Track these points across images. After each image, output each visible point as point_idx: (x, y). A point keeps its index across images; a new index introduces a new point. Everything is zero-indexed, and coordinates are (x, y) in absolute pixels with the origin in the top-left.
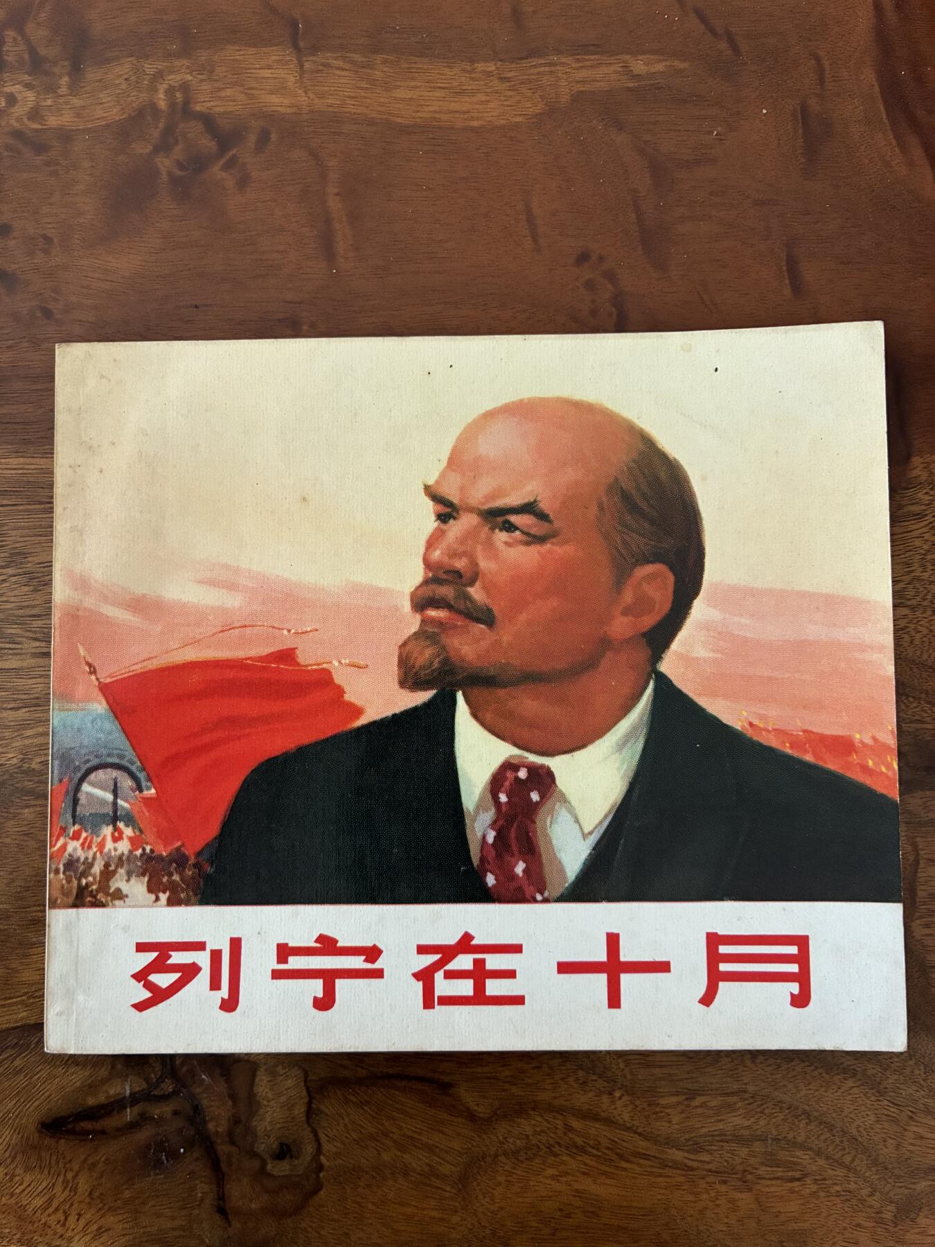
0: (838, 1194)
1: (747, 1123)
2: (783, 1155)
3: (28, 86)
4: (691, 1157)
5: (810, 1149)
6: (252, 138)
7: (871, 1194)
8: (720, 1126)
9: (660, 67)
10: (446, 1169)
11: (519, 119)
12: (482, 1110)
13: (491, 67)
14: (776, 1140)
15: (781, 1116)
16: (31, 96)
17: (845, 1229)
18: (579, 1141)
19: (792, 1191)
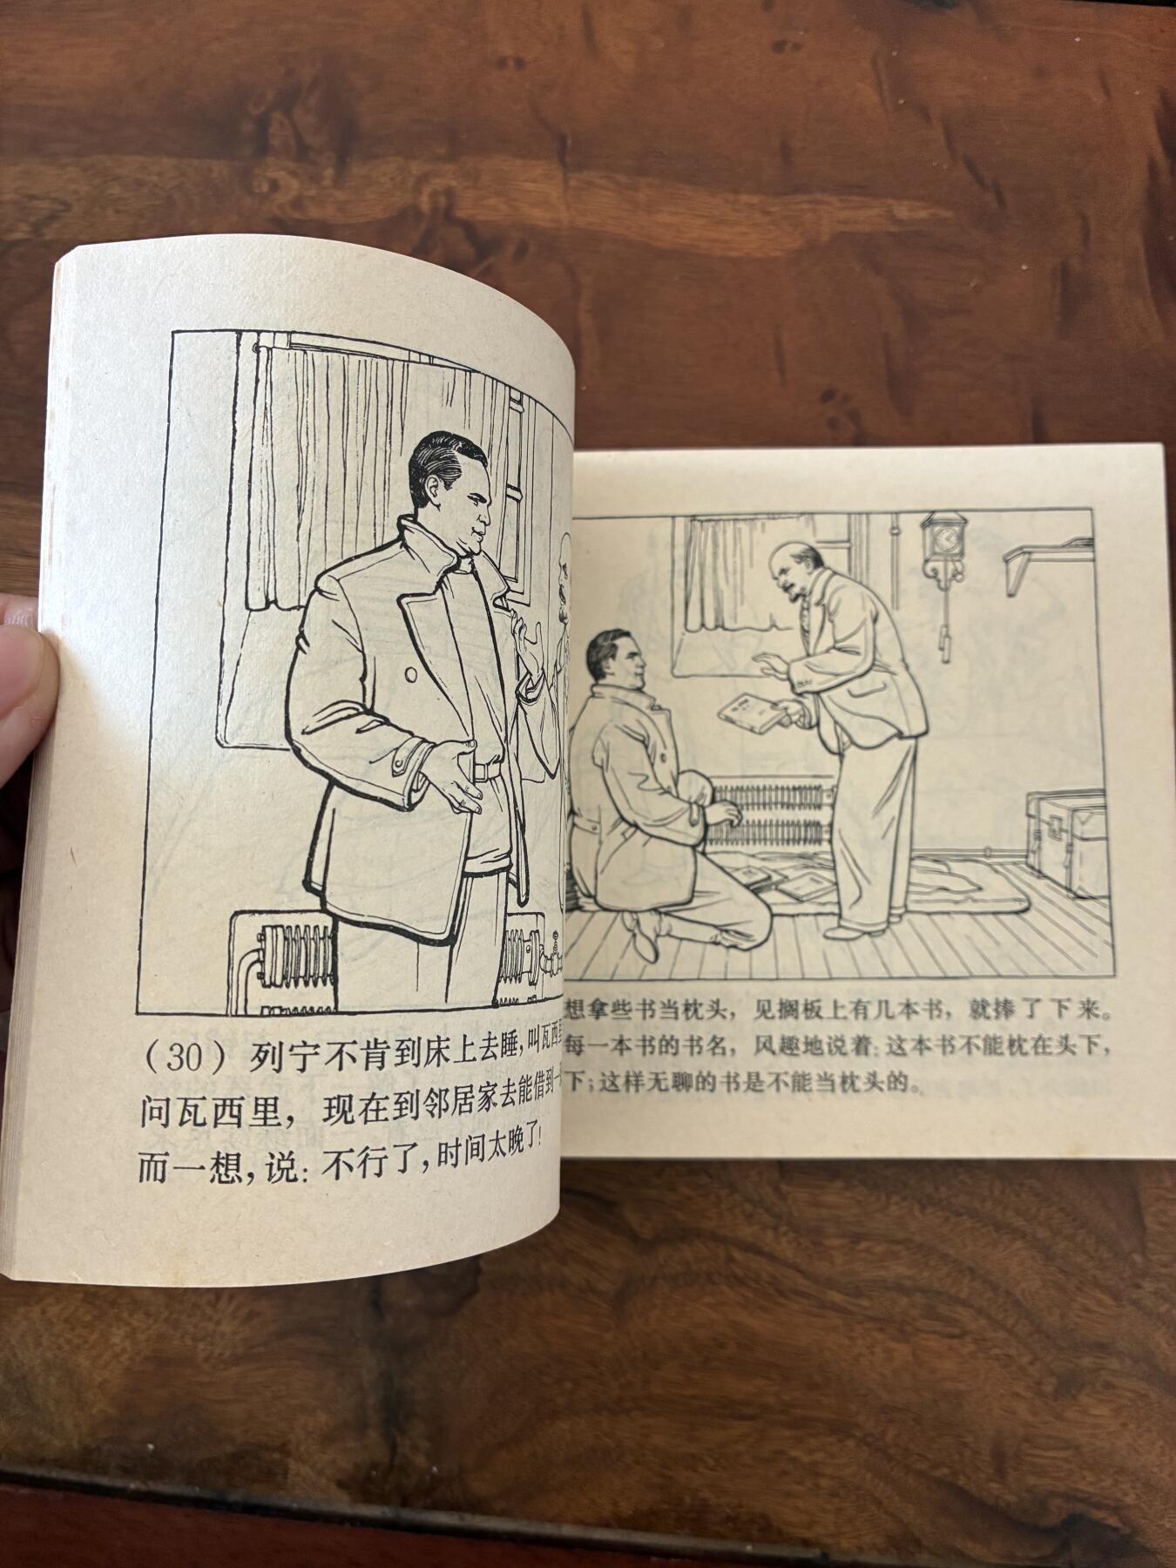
0: (997, 1358)
1: (911, 1273)
2: (943, 1310)
3: (293, 173)
4: (852, 1300)
5: (972, 1306)
6: (511, 249)
7: (1031, 1363)
8: (883, 1273)
9: (923, 214)
10: (603, 1286)
11: (778, 254)
12: (646, 1233)
13: (755, 200)
14: (939, 1293)
15: (945, 1270)
16: (294, 184)
17: (1002, 1395)
18: (739, 1272)
19: (951, 1349)
